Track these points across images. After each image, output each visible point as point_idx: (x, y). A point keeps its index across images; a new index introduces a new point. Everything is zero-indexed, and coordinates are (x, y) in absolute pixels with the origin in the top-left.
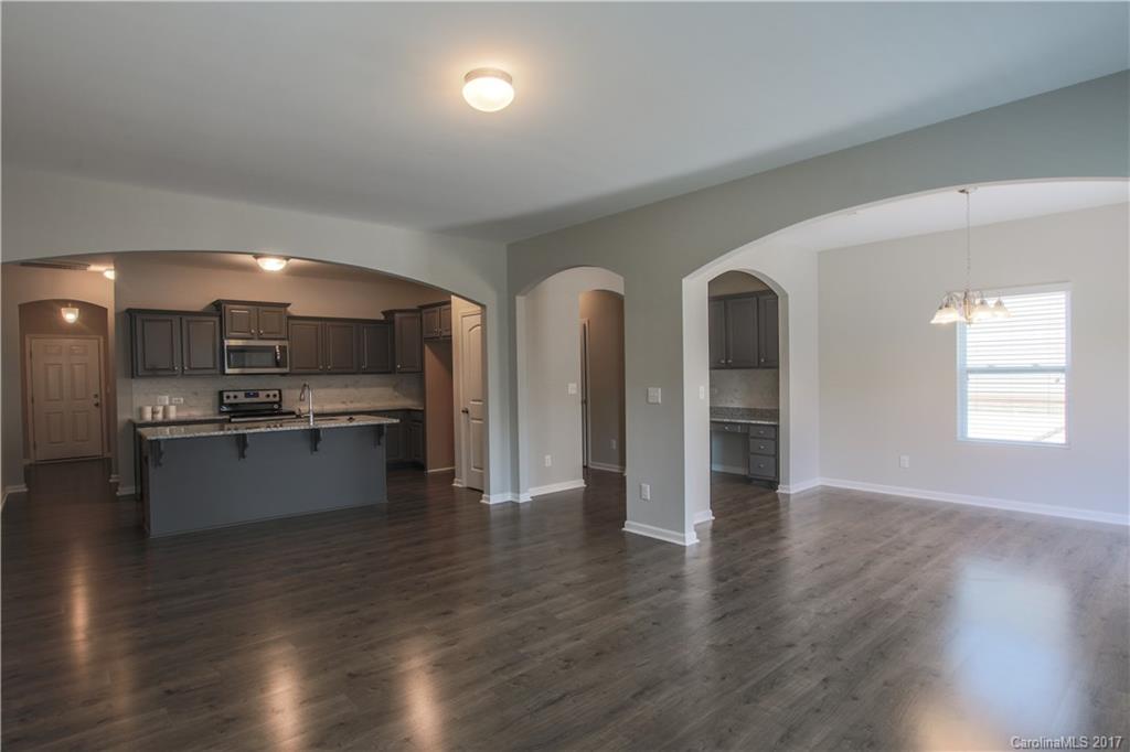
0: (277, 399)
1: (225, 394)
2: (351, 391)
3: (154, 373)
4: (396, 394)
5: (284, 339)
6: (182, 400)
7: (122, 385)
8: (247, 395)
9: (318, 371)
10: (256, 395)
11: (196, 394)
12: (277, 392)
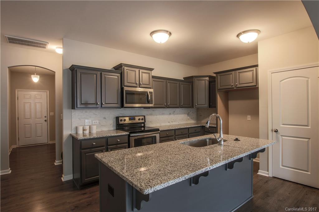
0: (143, 121)
1: (120, 119)
2: (172, 116)
3: (86, 106)
4: (189, 118)
5: (150, 88)
6: (98, 121)
7: (66, 112)
8: (130, 119)
9: (163, 106)
10: (134, 119)
11: (105, 118)
12: (143, 117)
